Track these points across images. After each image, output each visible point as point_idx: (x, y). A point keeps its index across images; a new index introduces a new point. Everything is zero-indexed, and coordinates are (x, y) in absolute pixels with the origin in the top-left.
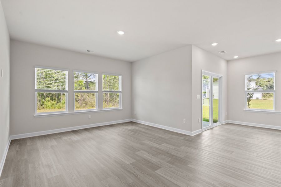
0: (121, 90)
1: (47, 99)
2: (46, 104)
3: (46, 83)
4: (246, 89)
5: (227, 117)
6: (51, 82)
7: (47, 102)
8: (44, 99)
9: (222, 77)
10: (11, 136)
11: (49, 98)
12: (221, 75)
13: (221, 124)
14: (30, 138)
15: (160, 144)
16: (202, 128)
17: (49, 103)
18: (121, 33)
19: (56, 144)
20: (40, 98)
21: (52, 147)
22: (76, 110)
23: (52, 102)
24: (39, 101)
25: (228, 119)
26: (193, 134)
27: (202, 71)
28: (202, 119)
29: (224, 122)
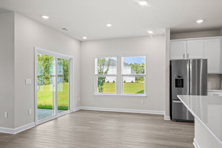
4: (96, 73)
5: (81, 103)
9: (72, 58)
12: (71, 57)
13: (71, 112)
16: (35, 121)
25: (81, 106)
26: (16, 131)
27: (36, 49)
28: (36, 107)
29: (75, 110)
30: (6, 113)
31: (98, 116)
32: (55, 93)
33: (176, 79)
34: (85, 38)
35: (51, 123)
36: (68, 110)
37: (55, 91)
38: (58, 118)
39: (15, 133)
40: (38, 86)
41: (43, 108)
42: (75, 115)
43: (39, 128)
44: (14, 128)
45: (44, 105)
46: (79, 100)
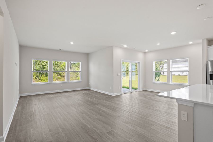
0: (81, 70)
1: (43, 75)
2: (42, 79)
3: (42, 64)
4: (154, 70)
5: (145, 87)
6: (46, 64)
7: (43, 77)
8: (41, 75)
9: (140, 62)
10: (20, 94)
11: (44, 75)
14: (29, 96)
15: (92, 99)
16: (121, 92)
17: (44, 78)
18: (72, 43)
19: (41, 98)
20: (38, 75)
21: (39, 99)
22: (54, 82)
23: (46, 77)
24: (38, 77)
26: (114, 95)
27: (122, 60)
28: (122, 87)
29: (141, 90)
30: (110, 87)
31: (153, 94)
32: (130, 80)
33: (210, 74)
34: (147, 51)
35: (129, 94)
36: (138, 90)
37: (130, 79)
38: (132, 93)
39: (114, 96)
40: (122, 77)
41: (126, 88)
42: (141, 92)
43: (123, 95)
44: (113, 93)
45: (127, 86)
46: (144, 85)
